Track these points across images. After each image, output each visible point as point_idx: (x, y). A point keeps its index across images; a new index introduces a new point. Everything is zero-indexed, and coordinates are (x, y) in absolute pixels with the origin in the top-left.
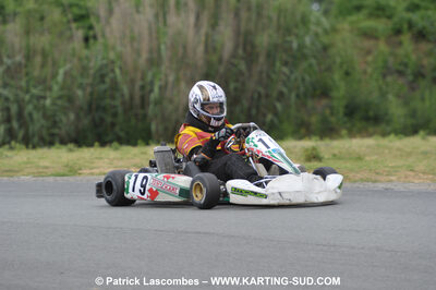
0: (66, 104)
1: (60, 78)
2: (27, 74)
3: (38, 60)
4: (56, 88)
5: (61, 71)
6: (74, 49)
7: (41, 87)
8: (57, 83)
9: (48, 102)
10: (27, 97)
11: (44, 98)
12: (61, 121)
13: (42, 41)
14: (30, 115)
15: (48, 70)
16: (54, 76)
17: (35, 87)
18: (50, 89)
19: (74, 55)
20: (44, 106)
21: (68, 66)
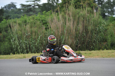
0: (41, 45)
1: (39, 38)
2: (31, 38)
3: (34, 34)
4: (38, 41)
5: (39, 37)
6: (43, 31)
7: (34, 41)
8: (39, 39)
9: (36, 44)
10: (31, 43)
11: (35, 43)
12: (40, 49)
13: (35, 29)
14: (32, 47)
15: (36, 36)
16: (38, 38)
17: (33, 41)
18: (37, 41)
19: (43, 32)
20: (35, 45)
21: (41, 35)
